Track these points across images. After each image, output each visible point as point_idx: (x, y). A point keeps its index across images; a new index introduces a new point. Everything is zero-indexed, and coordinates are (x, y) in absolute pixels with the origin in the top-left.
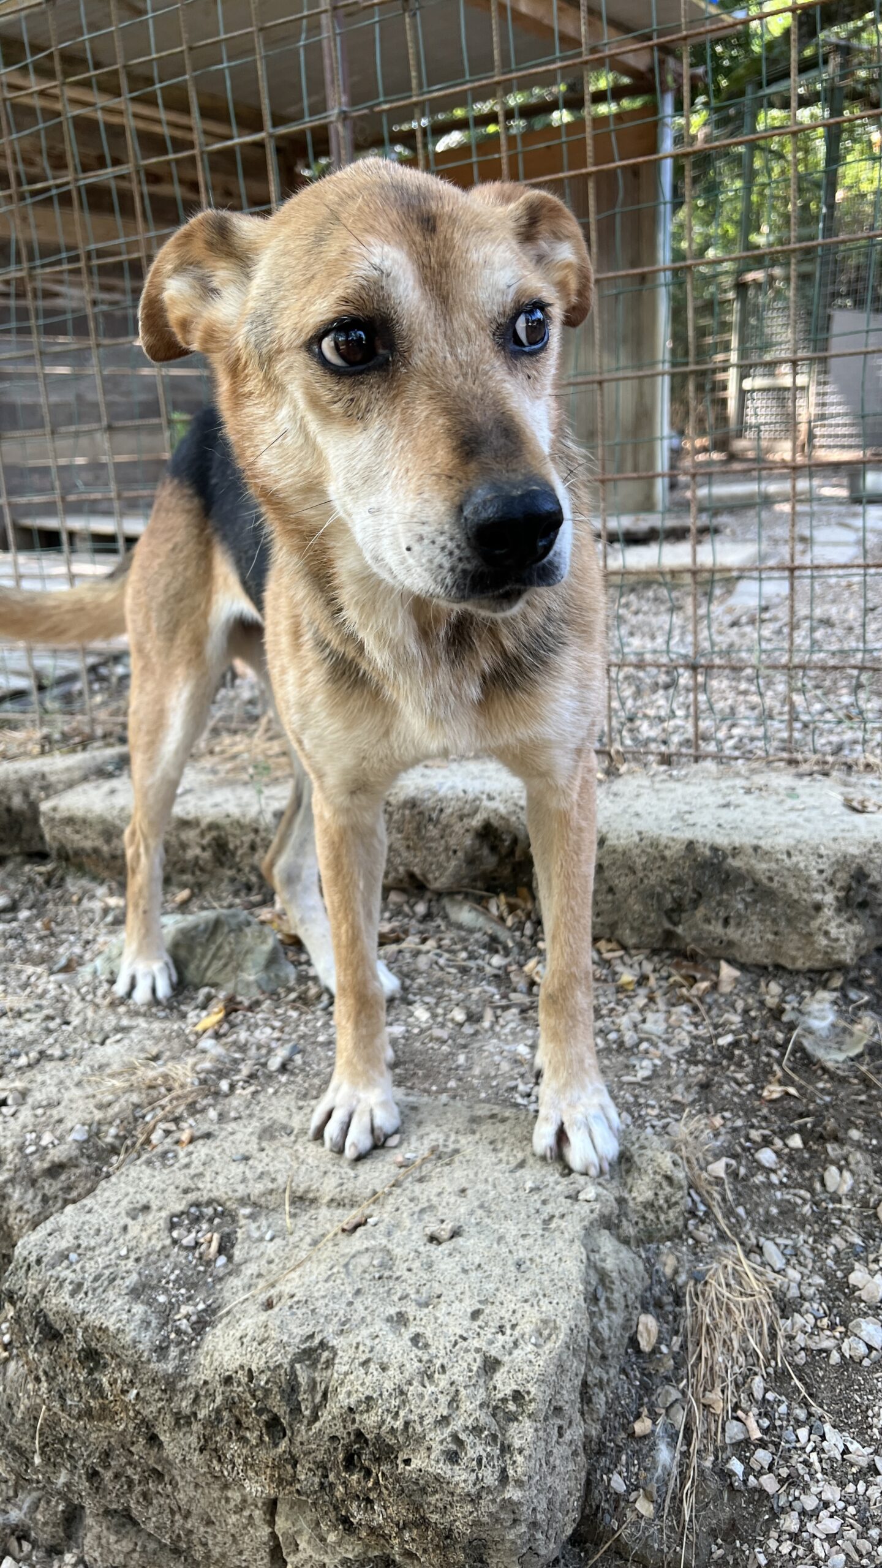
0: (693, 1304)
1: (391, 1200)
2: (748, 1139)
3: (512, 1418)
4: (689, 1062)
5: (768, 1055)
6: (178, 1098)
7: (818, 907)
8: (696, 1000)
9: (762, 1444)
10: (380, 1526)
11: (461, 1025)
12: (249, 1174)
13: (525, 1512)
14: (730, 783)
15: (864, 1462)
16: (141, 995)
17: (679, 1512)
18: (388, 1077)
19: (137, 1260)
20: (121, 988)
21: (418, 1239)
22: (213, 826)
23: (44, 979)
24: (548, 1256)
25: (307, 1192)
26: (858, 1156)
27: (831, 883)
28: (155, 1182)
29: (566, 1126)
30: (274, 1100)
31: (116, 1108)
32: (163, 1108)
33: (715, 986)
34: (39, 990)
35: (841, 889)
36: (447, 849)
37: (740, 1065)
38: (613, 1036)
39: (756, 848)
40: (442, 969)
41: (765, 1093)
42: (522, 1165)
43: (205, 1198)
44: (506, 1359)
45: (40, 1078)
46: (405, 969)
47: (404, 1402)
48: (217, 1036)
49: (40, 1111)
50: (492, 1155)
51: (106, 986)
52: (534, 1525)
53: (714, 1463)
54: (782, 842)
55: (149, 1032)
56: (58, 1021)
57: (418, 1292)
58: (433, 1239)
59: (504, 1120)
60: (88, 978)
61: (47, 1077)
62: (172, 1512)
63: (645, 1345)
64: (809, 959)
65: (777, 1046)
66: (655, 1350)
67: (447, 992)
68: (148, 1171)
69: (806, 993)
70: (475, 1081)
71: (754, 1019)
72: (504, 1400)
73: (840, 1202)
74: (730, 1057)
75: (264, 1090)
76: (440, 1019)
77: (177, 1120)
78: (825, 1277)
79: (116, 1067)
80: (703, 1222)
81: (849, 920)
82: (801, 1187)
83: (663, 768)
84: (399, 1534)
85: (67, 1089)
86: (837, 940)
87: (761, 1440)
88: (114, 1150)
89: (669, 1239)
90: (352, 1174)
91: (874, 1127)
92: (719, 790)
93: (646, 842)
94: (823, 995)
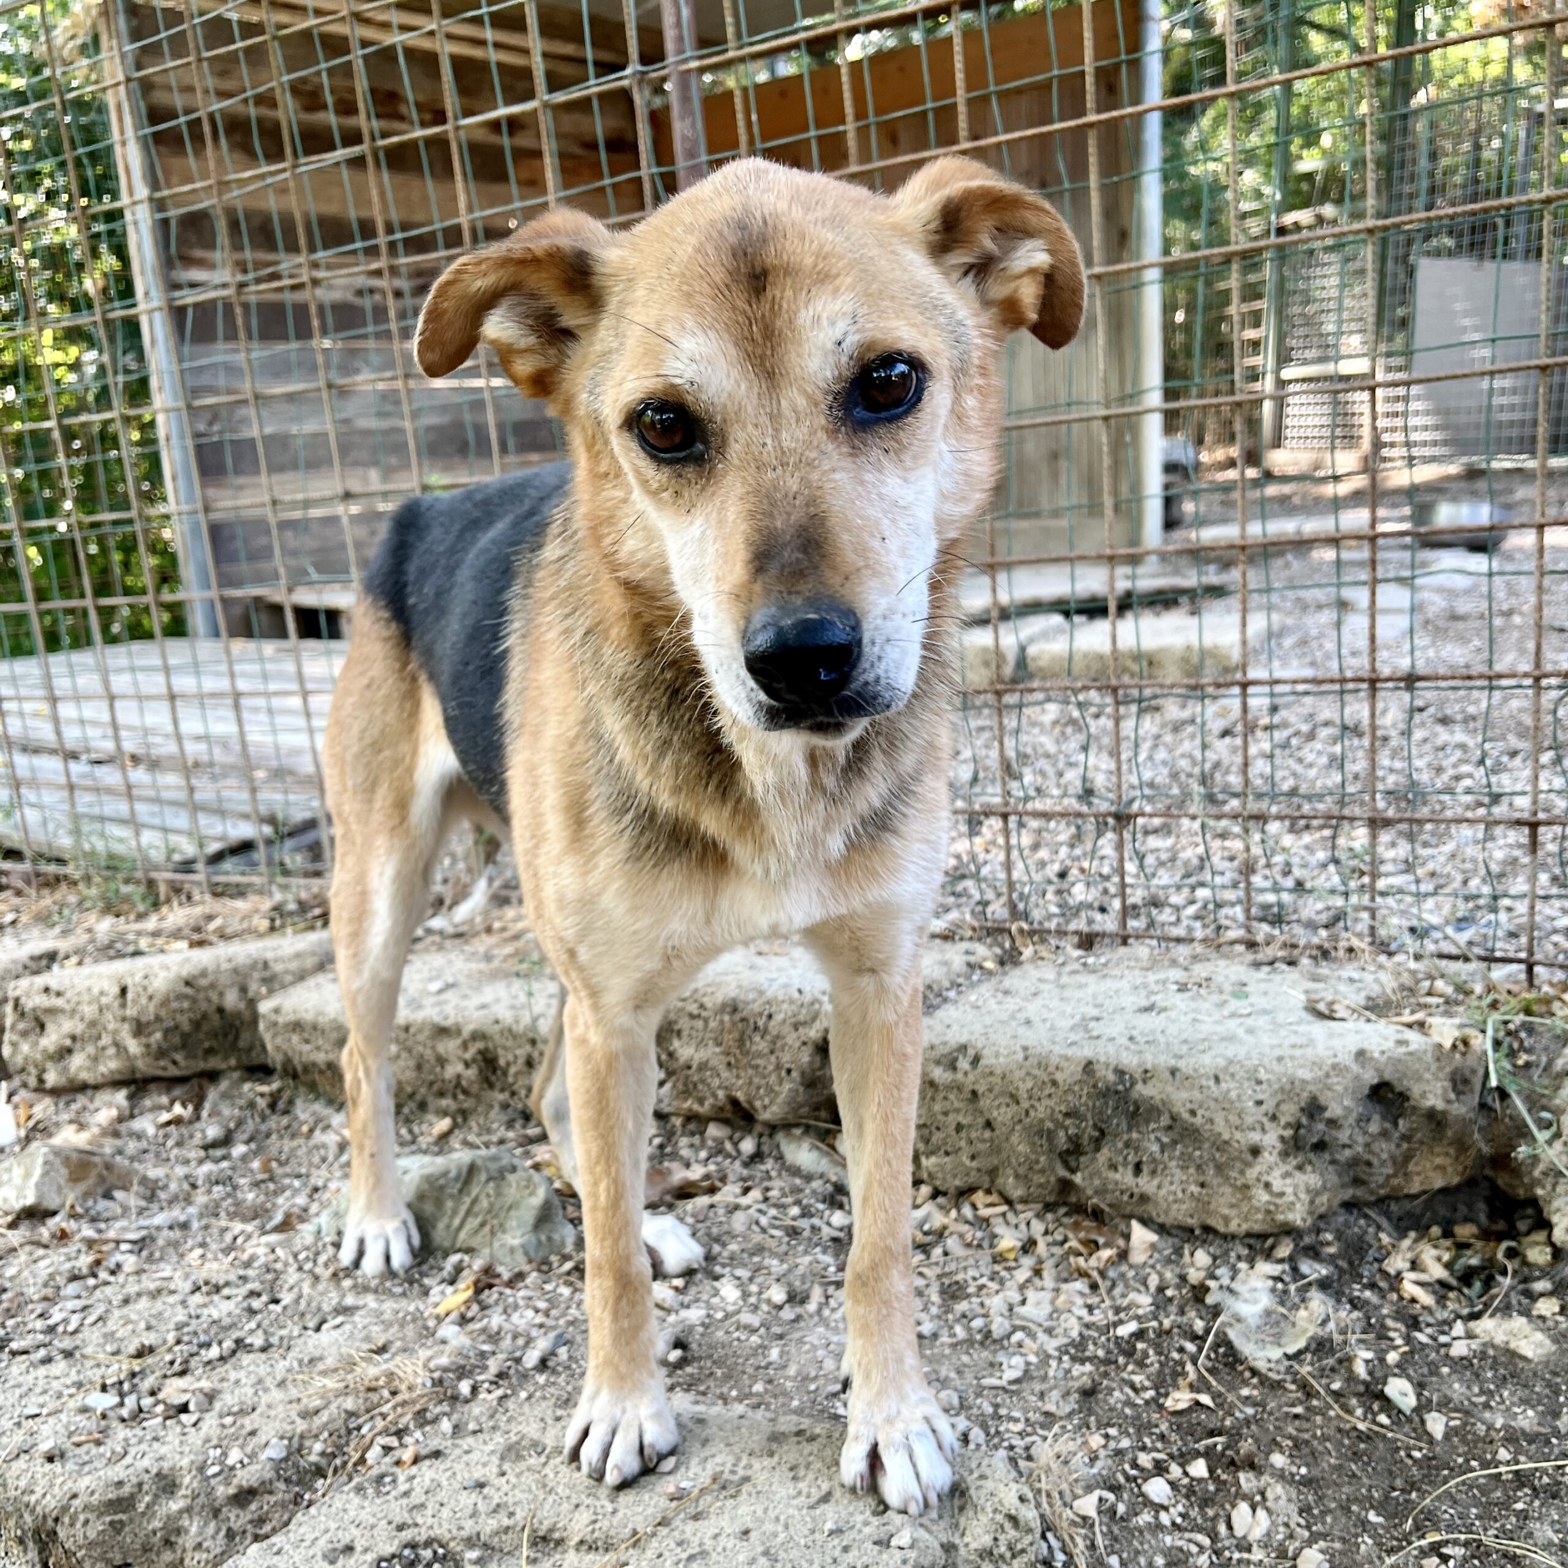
1: (654, 1543)
2: (1135, 1465)
4: (1074, 1359)
5: (1181, 1350)
6: (404, 1404)
7: (1255, 1151)
8: (1095, 1274)
11: (780, 1308)
12: (481, 1507)
14: (1161, 976)
16: (372, 1264)
20: (346, 1256)
22: (477, 1036)
23: (254, 1241)
25: (551, 1530)
26: (1277, 1490)
27: (1274, 1118)
28: (365, 1516)
29: (881, 1449)
30: (526, 1408)
31: (324, 1417)
32: (384, 1416)
33: (1123, 1255)
34: (245, 1257)
35: (1288, 1125)
36: (778, 1067)
37: (1141, 1364)
38: (977, 1323)
39: (1173, 1072)
40: (764, 1231)
41: (1169, 1403)
42: (826, 1498)
43: (423, 1538)
45: (233, 1375)
46: (715, 1231)
48: (464, 1321)
49: (228, 1420)
50: (790, 1485)
51: (331, 1250)
54: (1208, 1061)
55: (378, 1314)
56: (264, 1298)
59: (812, 1439)
60: (309, 1240)
61: (242, 1374)
64: (1246, 1219)
65: (1194, 1338)
67: (767, 1262)
68: (356, 1500)
69: (1243, 1266)
70: (789, 1384)
71: (1170, 1300)
73: (1249, 1550)
74: (1130, 1353)
75: (515, 1393)
76: (753, 1300)
77: (400, 1433)
79: (330, 1362)
81: (1300, 1168)
82: (1200, 1530)
83: (1079, 953)
85: (266, 1390)
86: (1282, 1194)
88: (320, 1472)
90: (609, 1507)
91: (1305, 1450)
92: (1145, 986)
93: (1033, 1061)
94: (1265, 1268)
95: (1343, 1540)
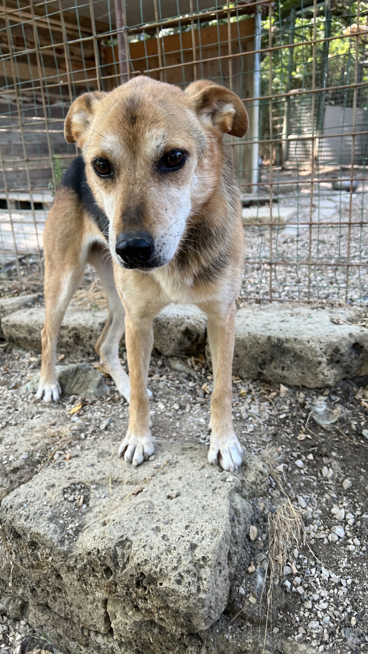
0: (271, 522)
1: (152, 482)
2: (292, 456)
3: (202, 567)
4: (268, 425)
5: (300, 422)
6: (64, 441)
7: (320, 363)
8: (271, 400)
9: (298, 575)
10: (150, 609)
11: (177, 411)
12: (94, 471)
13: (207, 602)
14: (284, 312)
15: (337, 581)
16: (47, 398)
17: (265, 601)
18: (150, 432)
19: (51, 506)
20: (38, 395)
21: (163, 497)
22: (74, 329)
23: (6, 392)
24: (215, 503)
25: (118, 479)
26: (335, 463)
27: (325, 353)
28: (57, 475)
29: (221, 452)
30: (103, 442)
31: (39, 445)
32: (58, 445)
33: (278, 394)
34: (4, 396)
35: (329, 355)
36: (170, 339)
37: (288, 426)
38: (238, 415)
39: (295, 339)
40: (169, 388)
41: (298, 438)
42: (203, 467)
43: (77, 482)
44: (199, 544)
45: (7, 433)
46: (154, 388)
47: (159, 561)
48: (79, 415)
49: (8, 447)
50: (191, 463)
51: (32, 395)
52: (210, 607)
53: (279, 583)
54: (305, 337)
55: (51, 414)
56: (13, 409)
57: (164, 518)
58: (169, 497)
59: (196, 449)
60: (24, 391)
61: (10, 432)
62: (65, 604)
63: (252, 538)
64: (316, 384)
65: (303, 418)
66: (256, 539)
67: (171, 397)
68: (53, 471)
69: (315, 397)
70: (183, 433)
71: (294, 407)
72: (199, 560)
73: (328, 481)
74: (285, 423)
75: (99, 437)
76: (169, 408)
77: (64, 450)
78: (322, 510)
79: (38, 428)
80: (274, 489)
81: (332, 368)
82: (312, 475)
83: (257, 305)
84: (158, 612)
85: (18, 437)
86: (327, 376)
87: (297, 573)
88: (39, 462)
89: (261, 496)
90: (136, 471)
91: (341, 451)
92: (280, 315)
93: (251, 336)
94: (321, 398)
95: (355, 477)
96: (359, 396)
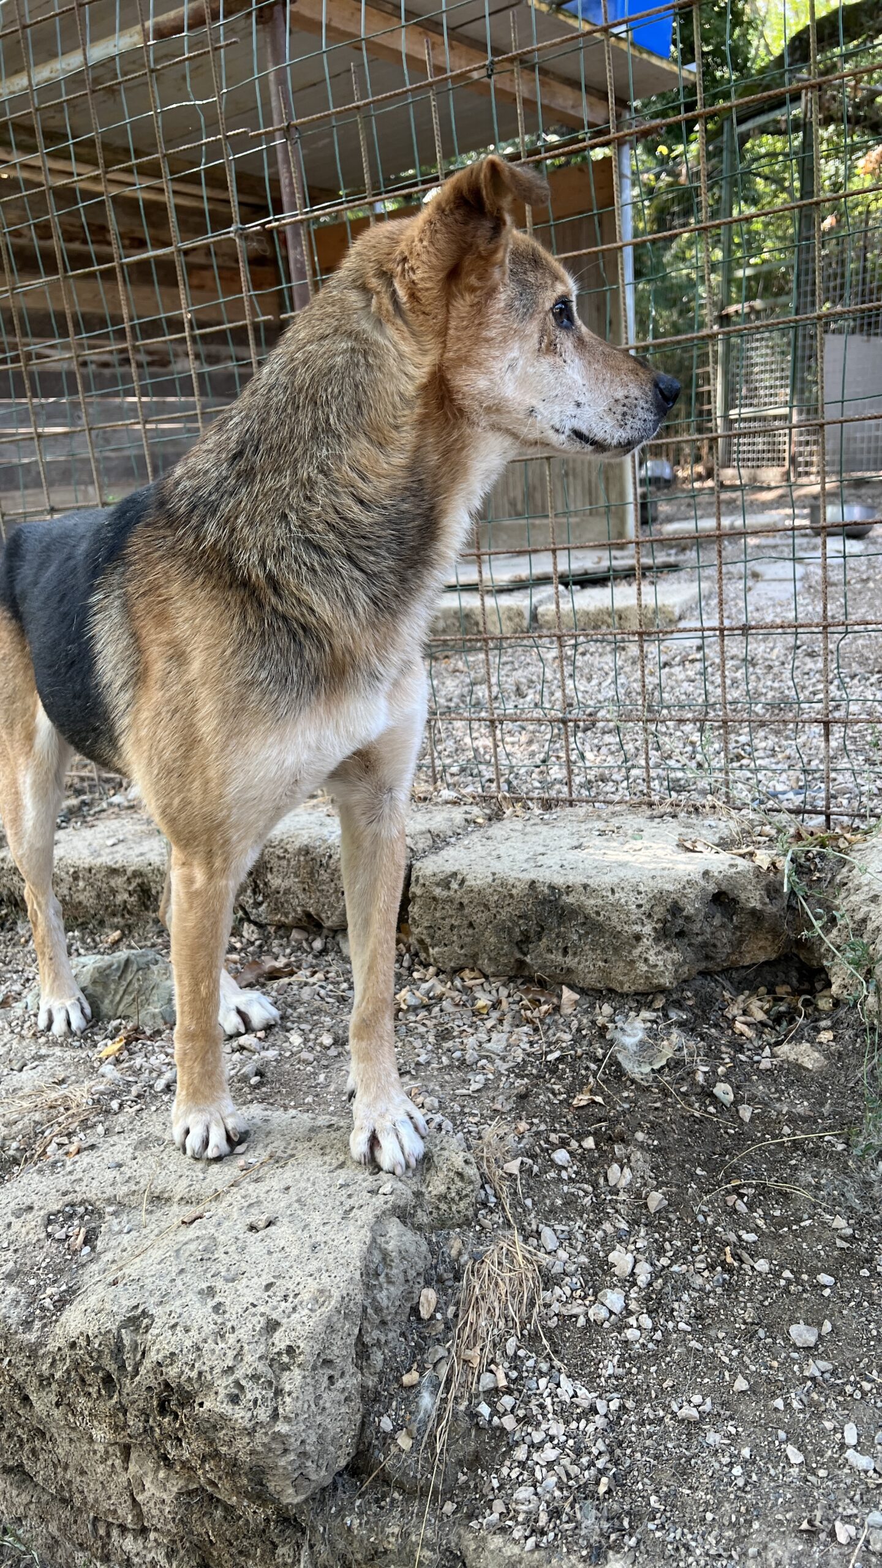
0: (468, 1280)
1: (228, 1197)
2: (547, 1141)
3: (286, 1368)
4: (517, 1076)
5: (587, 1068)
6: (73, 1115)
7: (638, 938)
8: (537, 1021)
9: (509, 1391)
10: (188, 1460)
11: (328, 1048)
12: (119, 1179)
13: (294, 1443)
15: (586, 1404)
16: (59, 1027)
17: (431, 1445)
19: (16, 1251)
20: (42, 1022)
21: (241, 1226)
22: (137, 874)
24: (340, 1239)
25: (163, 1192)
26: (639, 1155)
27: (649, 916)
28: (42, 1188)
29: (378, 1132)
30: (154, 1116)
31: (20, 1125)
32: (60, 1124)
33: (557, 1009)
35: (659, 921)
36: (337, 890)
37: (560, 1078)
38: (457, 1054)
39: (585, 886)
40: (322, 999)
41: (575, 1102)
43: (79, 1200)
44: (284, 1321)
46: (289, 1000)
47: (199, 1356)
48: (118, 1061)
50: (320, 1158)
51: (32, 1019)
52: (304, 1455)
53: (467, 1408)
54: (608, 880)
55: (62, 1059)
57: (228, 1270)
58: (252, 1228)
60: (19, 1013)
62: (55, 1466)
63: (425, 1314)
64: (634, 983)
65: (596, 1060)
66: (432, 1317)
67: (322, 1019)
68: (36, 1177)
69: (632, 1014)
71: (584, 1037)
72: (279, 1354)
73: (617, 1194)
74: (554, 1071)
75: (148, 1107)
76: (310, 1044)
77: (69, 1135)
78: (590, 1257)
79: (27, 1091)
80: (491, 1211)
81: (668, 949)
82: (586, 1181)
83: (540, 812)
84: (202, 1466)
86: (656, 966)
87: (508, 1388)
88: (15, 1161)
89: (459, 1226)
90: (201, 1176)
91: (659, 1130)
92: (578, 832)
93: (498, 882)
94: (646, 1014)
95: (678, 1186)
96: (734, 1011)
